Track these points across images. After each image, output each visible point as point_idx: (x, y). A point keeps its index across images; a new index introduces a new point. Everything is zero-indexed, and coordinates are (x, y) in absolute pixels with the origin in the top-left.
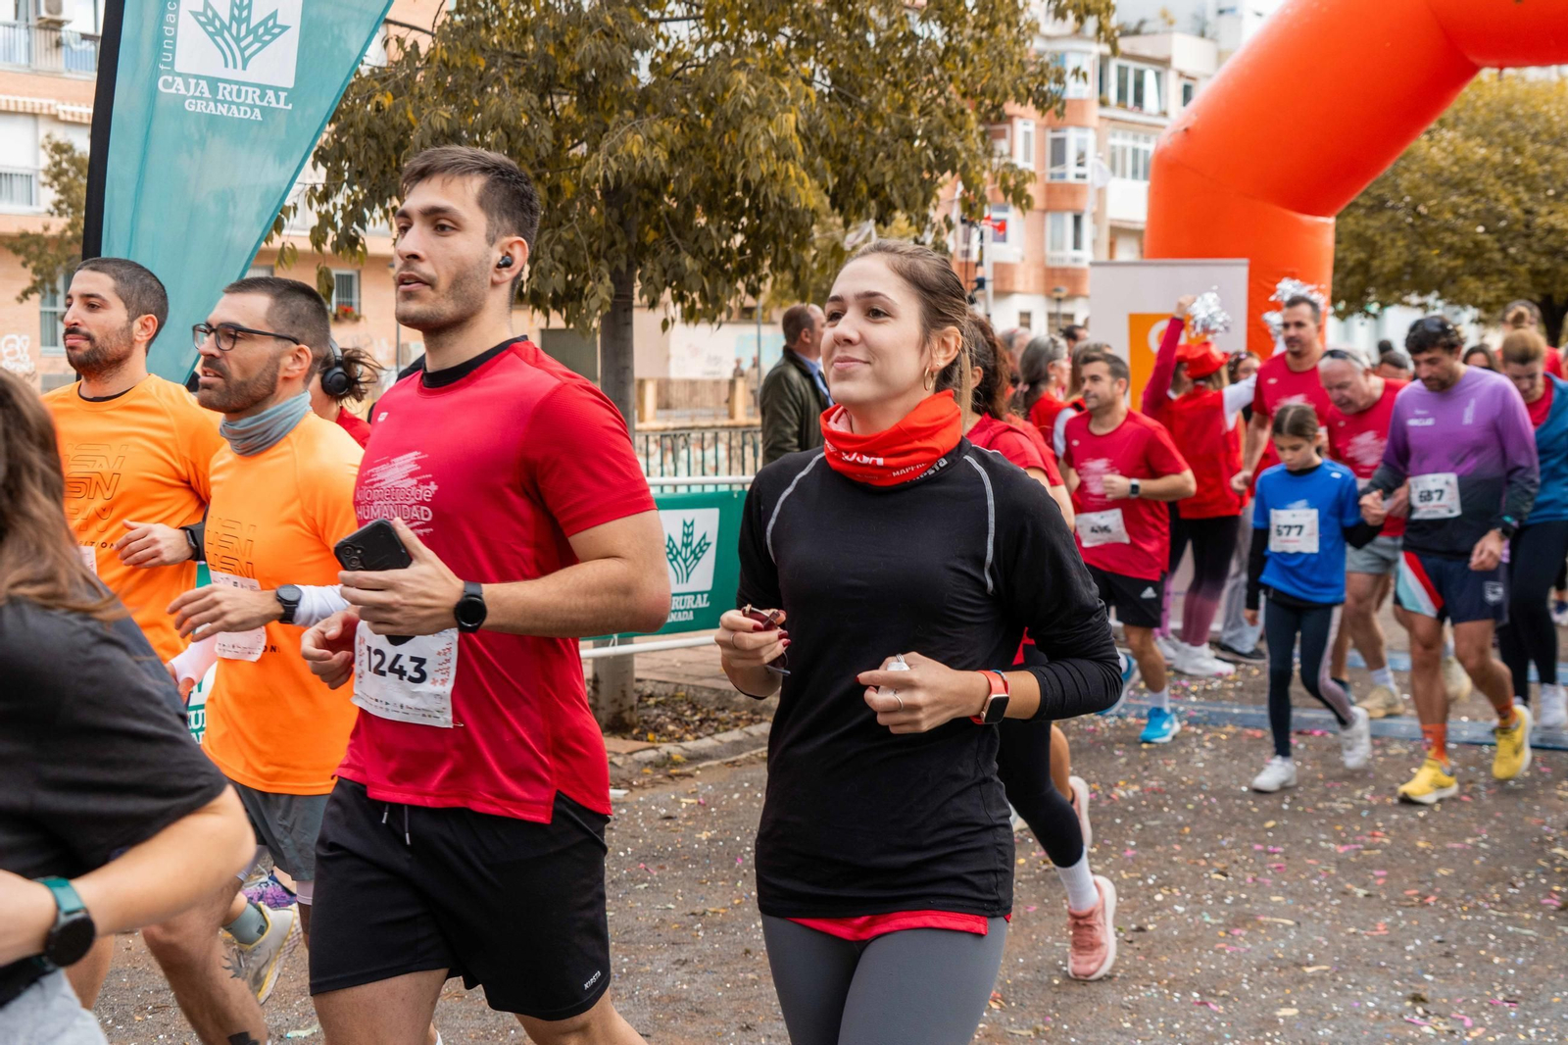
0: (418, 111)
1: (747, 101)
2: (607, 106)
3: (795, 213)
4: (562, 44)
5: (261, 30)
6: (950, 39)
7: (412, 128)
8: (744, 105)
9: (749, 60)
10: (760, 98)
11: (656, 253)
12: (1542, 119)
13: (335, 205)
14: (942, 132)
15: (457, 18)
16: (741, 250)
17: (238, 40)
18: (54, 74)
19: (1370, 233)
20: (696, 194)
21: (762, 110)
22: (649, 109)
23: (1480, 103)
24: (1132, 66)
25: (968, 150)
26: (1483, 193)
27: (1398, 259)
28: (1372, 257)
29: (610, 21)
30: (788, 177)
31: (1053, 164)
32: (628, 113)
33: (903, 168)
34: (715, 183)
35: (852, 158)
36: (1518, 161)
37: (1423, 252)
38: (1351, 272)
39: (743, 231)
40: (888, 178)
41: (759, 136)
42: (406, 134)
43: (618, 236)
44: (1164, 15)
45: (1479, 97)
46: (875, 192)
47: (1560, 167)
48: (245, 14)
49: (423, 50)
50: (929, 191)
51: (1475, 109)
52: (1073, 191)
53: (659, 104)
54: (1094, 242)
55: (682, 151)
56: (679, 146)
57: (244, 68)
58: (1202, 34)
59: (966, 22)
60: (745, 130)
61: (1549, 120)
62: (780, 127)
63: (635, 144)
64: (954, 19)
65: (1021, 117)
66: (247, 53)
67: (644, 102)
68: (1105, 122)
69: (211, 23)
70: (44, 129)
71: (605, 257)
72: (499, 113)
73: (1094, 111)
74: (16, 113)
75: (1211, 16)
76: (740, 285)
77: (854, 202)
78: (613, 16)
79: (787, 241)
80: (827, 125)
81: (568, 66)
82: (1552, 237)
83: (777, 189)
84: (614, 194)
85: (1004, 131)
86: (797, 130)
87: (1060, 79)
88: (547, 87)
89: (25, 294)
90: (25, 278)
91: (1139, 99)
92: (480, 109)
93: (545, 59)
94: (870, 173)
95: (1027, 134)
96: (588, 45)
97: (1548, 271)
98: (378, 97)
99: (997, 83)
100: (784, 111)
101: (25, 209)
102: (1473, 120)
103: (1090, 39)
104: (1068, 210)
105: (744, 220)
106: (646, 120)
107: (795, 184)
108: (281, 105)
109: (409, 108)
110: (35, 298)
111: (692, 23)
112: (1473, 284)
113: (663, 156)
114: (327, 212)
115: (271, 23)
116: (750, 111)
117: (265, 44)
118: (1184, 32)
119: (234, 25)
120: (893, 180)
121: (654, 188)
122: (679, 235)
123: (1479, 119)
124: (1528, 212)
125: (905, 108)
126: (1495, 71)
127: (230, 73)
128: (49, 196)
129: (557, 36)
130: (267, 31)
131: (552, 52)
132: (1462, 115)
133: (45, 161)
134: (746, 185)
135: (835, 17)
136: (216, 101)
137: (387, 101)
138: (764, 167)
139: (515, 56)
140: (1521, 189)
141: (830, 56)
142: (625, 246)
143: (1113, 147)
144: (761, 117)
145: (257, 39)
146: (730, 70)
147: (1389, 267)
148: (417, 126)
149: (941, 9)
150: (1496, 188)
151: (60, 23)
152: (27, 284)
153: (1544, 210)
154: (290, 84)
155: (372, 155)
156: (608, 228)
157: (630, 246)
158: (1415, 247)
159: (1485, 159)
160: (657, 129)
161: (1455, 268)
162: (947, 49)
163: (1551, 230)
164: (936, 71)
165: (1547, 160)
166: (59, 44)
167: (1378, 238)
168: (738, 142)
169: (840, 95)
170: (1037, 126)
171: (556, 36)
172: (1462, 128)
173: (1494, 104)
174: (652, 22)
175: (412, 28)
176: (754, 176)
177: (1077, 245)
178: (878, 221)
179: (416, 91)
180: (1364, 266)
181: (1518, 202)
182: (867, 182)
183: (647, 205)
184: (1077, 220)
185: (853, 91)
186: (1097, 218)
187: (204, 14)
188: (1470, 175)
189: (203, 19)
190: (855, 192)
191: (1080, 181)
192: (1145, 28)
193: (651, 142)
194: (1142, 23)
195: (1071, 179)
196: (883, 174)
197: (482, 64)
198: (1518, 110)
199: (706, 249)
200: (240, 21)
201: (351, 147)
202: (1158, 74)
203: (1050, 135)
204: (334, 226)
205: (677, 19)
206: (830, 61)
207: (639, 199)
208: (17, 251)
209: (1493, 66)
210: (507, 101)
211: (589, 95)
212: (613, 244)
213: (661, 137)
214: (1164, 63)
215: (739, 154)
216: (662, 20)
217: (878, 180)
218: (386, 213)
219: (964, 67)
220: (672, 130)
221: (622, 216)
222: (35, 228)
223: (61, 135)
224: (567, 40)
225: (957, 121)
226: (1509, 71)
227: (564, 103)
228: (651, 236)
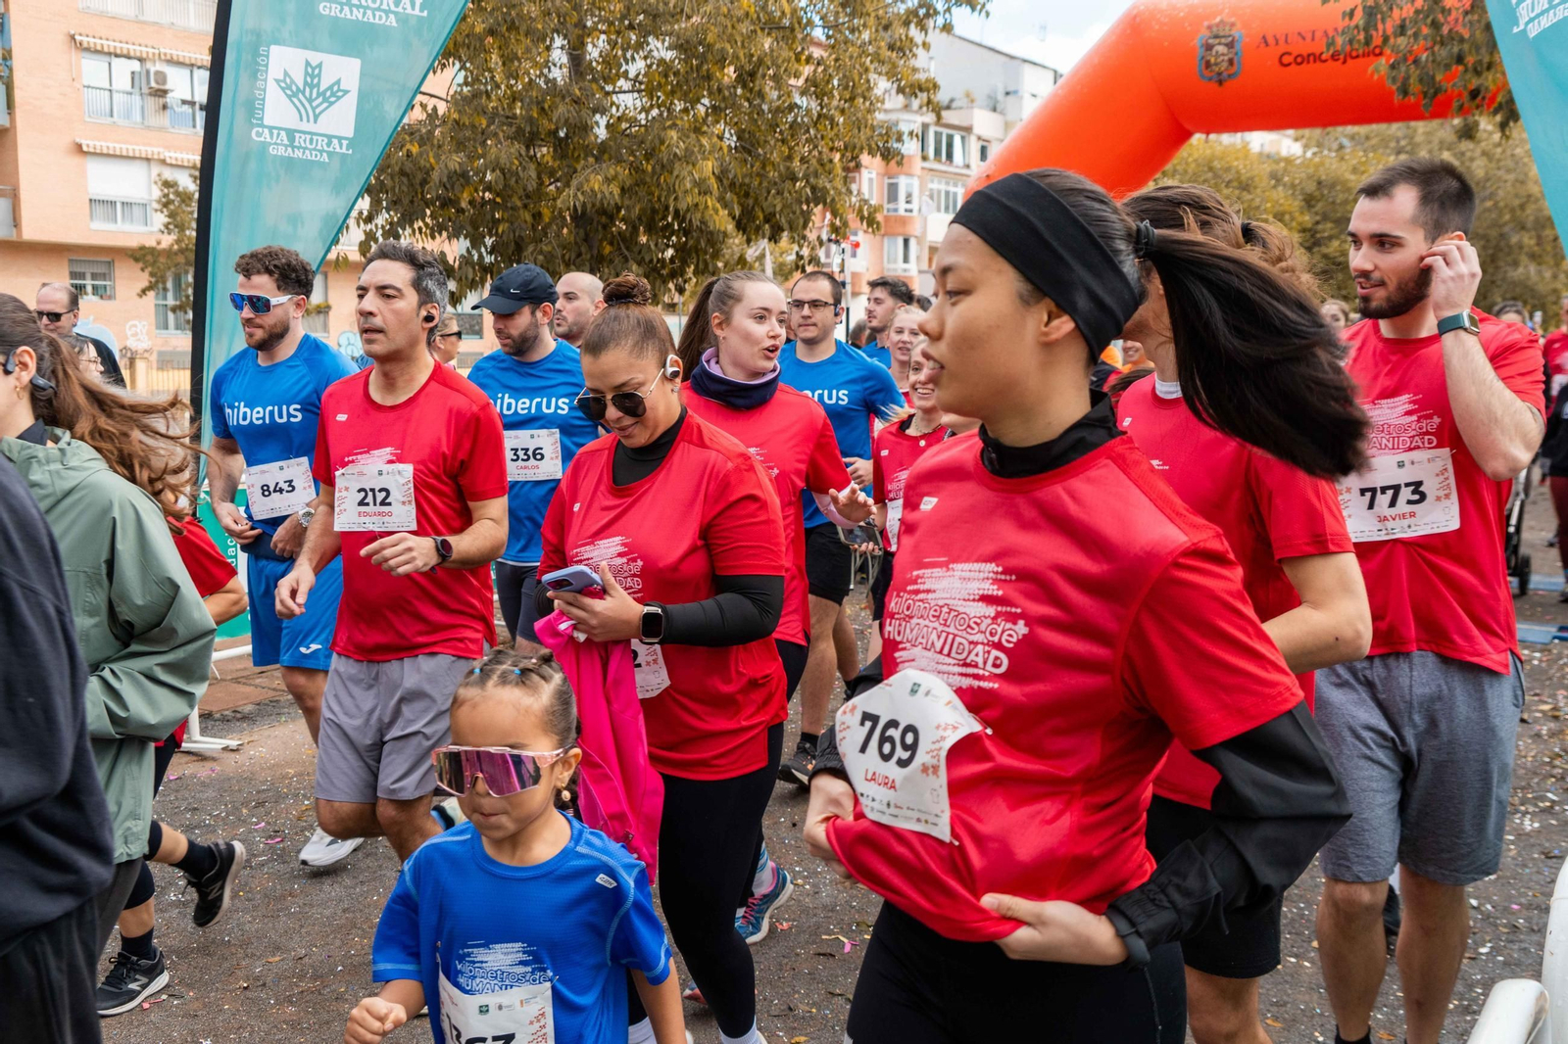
0: (437, 157)
1: (678, 151)
2: (576, 155)
3: (711, 233)
4: (543, 109)
5: (328, 93)
6: (822, 109)
7: (433, 169)
8: (675, 154)
9: (679, 122)
10: (686, 149)
11: (611, 261)
12: (1233, 171)
13: (376, 225)
14: (816, 175)
15: (465, 89)
16: (672, 259)
17: (310, 101)
18: (161, 129)
20: (640, 219)
21: (688, 158)
22: (606, 157)
23: (1190, 160)
24: (945, 131)
25: (835, 188)
29: (577, 92)
30: (707, 207)
31: (889, 202)
32: (591, 160)
33: (789, 201)
34: (654, 211)
35: (752, 194)
39: (673, 246)
40: (778, 209)
41: (686, 178)
42: (427, 173)
43: (583, 250)
44: (968, 95)
45: (1190, 155)
46: (769, 218)
48: (316, 81)
49: (440, 112)
50: (807, 217)
51: (1187, 164)
52: (903, 221)
53: (613, 153)
54: (918, 258)
55: (630, 188)
56: (628, 184)
57: (315, 122)
58: (994, 110)
59: (833, 96)
60: (675, 173)
61: (1238, 172)
62: (701, 171)
63: (596, 182)
64: (825, 94)
65: (866, 168)
66: (317, 111)
67: (603, 151)
68: (926, 172)
69: (289, 87)
70: (156, 169)
71: (574, 264)
72: (497, 158)
73: (918, 164)
74: (134, 158)
75: (1000, 96)
76: (671, 285)
77: (754, 227)
78: (580, 89)
79: (706, 253)
80: (736, 170)
81: (546, 125)
83: (699, 215)
84: (580, 218)
85: (854, 178)
86: (713, 173)
87: (899, 139)
88: (531, 140)
89: (144, 292)
90: (144, 279)
91: (950, 156)
92: (483, 156)
93: (530, 120)
94: (765, 205)
95: (871, 180)
96: (562, 110)
98: (408, 146)
99: (856, 140)
100: (704, 159)
101: (142, 229)
102: (1186, 172)
103: (916, 112)
104: (899, 234)
105: (674, 238)
106: (604, 165)
107: (712, 212)
108: (344, 150)
109: (431, 154)
110: (151, 294)
111: (636, 95)
113: (616, 191)
114: (371, 230)
115: (335, 88)
116: (680, 160)
117: (332, 104)
118: (981, 107)
119: (308, 90)
120: (781, 210)
121: (608, 214)
122: (627, 249)
123: (1190, 171)
125: (790, 158)
126: (1203, 136)
127: (305, 126)
128: (160, 219)
129: (540, 103)
130: (333, 94)
131: (535, 115)
132: (1178, 167)
133: (156, 193)
134: (677, 212)
135: (739, 91)
136: (293, 147)
137: (415, 149)
138: (689, 199)
139: (508, 117)
141: (736, 120)
142: (589, 256)
143: (931, 190)
144: (688, 163)
145: (325, 100)
146: (665, 129)
148: (437, 168)
149: (816, 87)
151: (165, 92)
152: (145, 284)
154: (350, 134)
155: (405, 189)
156: (576, 243)
157: (592, 256)
160: (612, 172)
162: (820, 116)
164: (812, 131)
166: (165, 107)
168: (671, 181)
169: (744, 148)
170: (878, 174)
171: (538, 103)
172: (1178, 177)
173: (1200, 161)
174: (608, 94)
175: (432, 96)
176: (682, 206)
177: (906, 260)
178: (770, 240)
179: (436, 142)
182: (763, 209)
183: (605, 227)
184: (906, 242)
185: (753, 145)
186: (919, 242)
187: (284, 81)
189: (283, 85)
190: (754, 218)
191: (908, 214)
192: (954, 105)
193: (608, 180)
194: (952, 101)
195: (902, 212)
196: (775, 206)
197: (484, 123)
198: (1216, 164)
199: (647, 259)
200: (312, 87)
201: (388, 182)
202: (963, 138)
203: (887, 181)
204: (376, 240)
205: (625, 92)
206: (736, 123)
207: (598, 222)
208: (137, 260)
209: (1202, 132)
210: (503, 150)
211: (561, 147)
212: (579, 255)
213: (615, 178)
214: (968, 130)
215: (671, 190)
216: (614, 92)
217: (771, 210)
218: (414, 231)
219: (832, 128)
220: (623, 172)
221: (587, 235)
222: (151, 243)
223: (169, 174)
224: (546, 107)
225: (827, 168)
226: (1213, 136)
227: (544, 152)
228: (607, 249)
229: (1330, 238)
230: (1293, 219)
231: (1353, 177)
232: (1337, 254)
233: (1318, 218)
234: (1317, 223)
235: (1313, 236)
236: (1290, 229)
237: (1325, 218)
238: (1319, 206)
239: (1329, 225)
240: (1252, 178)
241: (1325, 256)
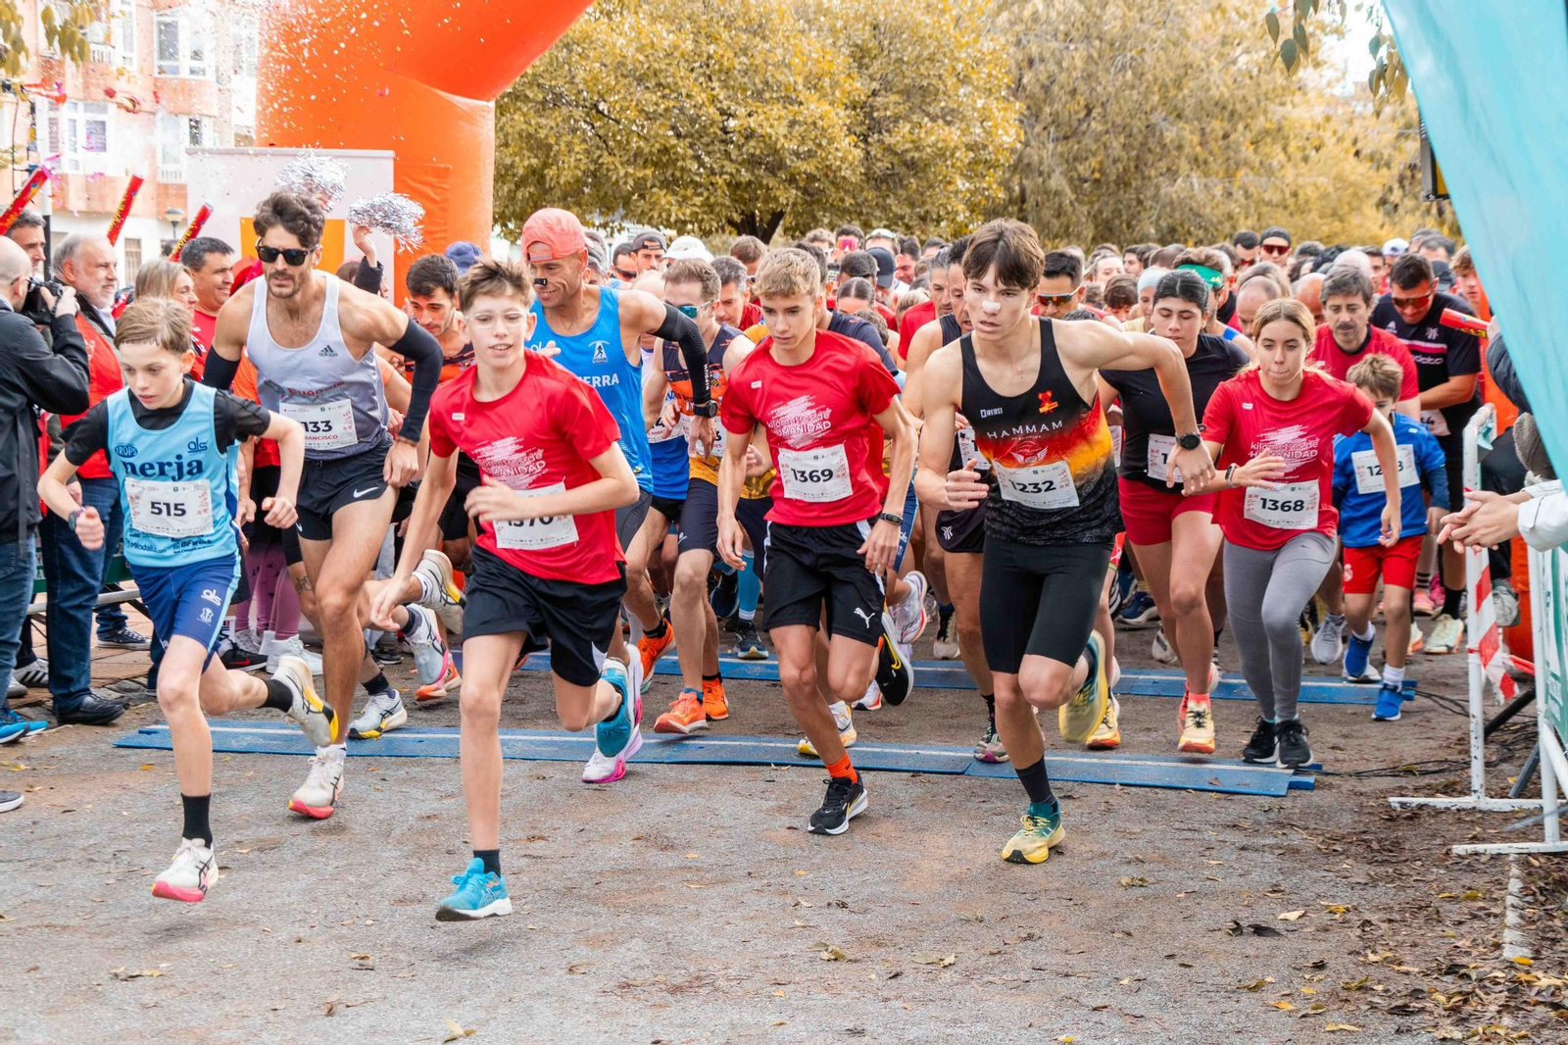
19: (542, 134)
26: (674, 88)
27: (576, 167)
28: (546, 165)
31: (162, 56)
36: (712, 48)
37: (606, 159)
38: (522, 183)
47: (759, 60)
52: (186, 90)
82: (752, 143)
85: (98, 12)
97: (750, 183)
104: (182, 113)
112: (664, 198)
124: (726, 113)
140: (715, 84)
147: (566, 177)
150: (689, 84)
153: (742, 111)
158: (598, 152)
159: (676, 47)
161: (644, 179)
163: (750, 135)
165: (745, 51)
167: (552, 141)
170: (139, 5)
180: (537, 175)
181: (714, 100)
184: (194, 126)
186: (220, 124)
188: (656, 66)
191: (196, 78)
195: (185, 74)
203: (156, 18)
229: (896, 119)
230: (835, 85)
231: (928, 20)
232: (909, 146)
233: (875, 85)
234: (874, 93)
235: (869, 115)
236: (832, 104)
237: (887, 86)
238: (876, 66)
239: (894, 98)
240: (767, 16)
241: (889, 149)
